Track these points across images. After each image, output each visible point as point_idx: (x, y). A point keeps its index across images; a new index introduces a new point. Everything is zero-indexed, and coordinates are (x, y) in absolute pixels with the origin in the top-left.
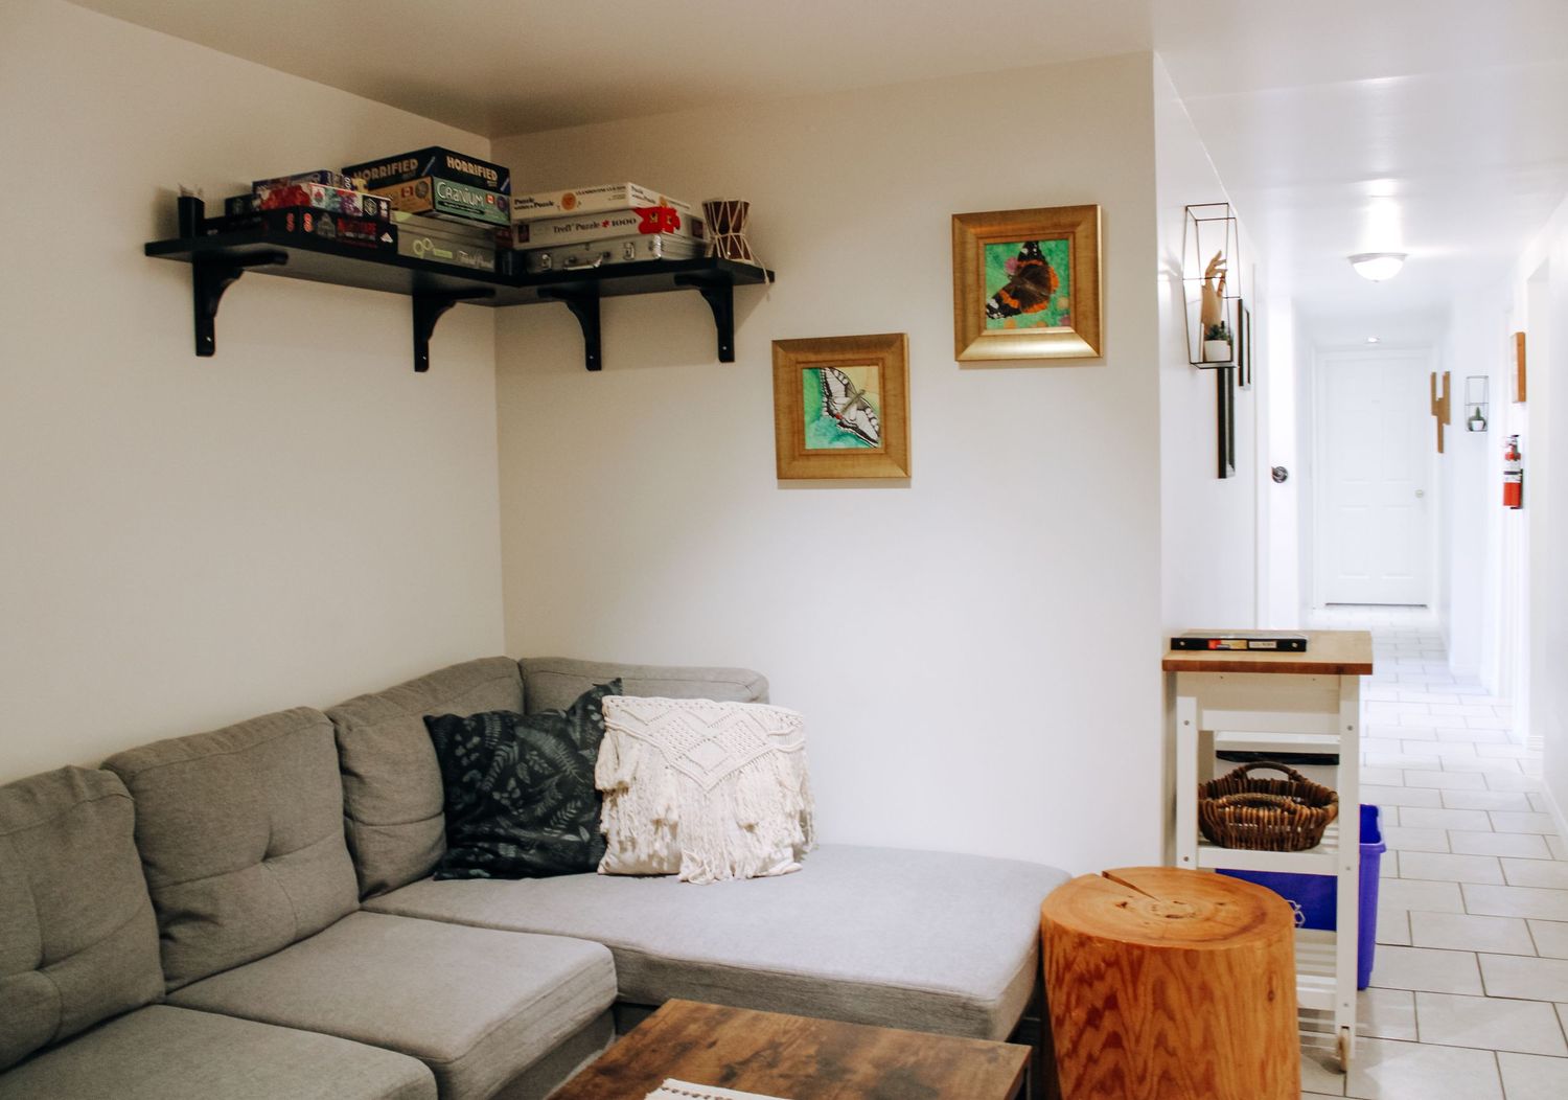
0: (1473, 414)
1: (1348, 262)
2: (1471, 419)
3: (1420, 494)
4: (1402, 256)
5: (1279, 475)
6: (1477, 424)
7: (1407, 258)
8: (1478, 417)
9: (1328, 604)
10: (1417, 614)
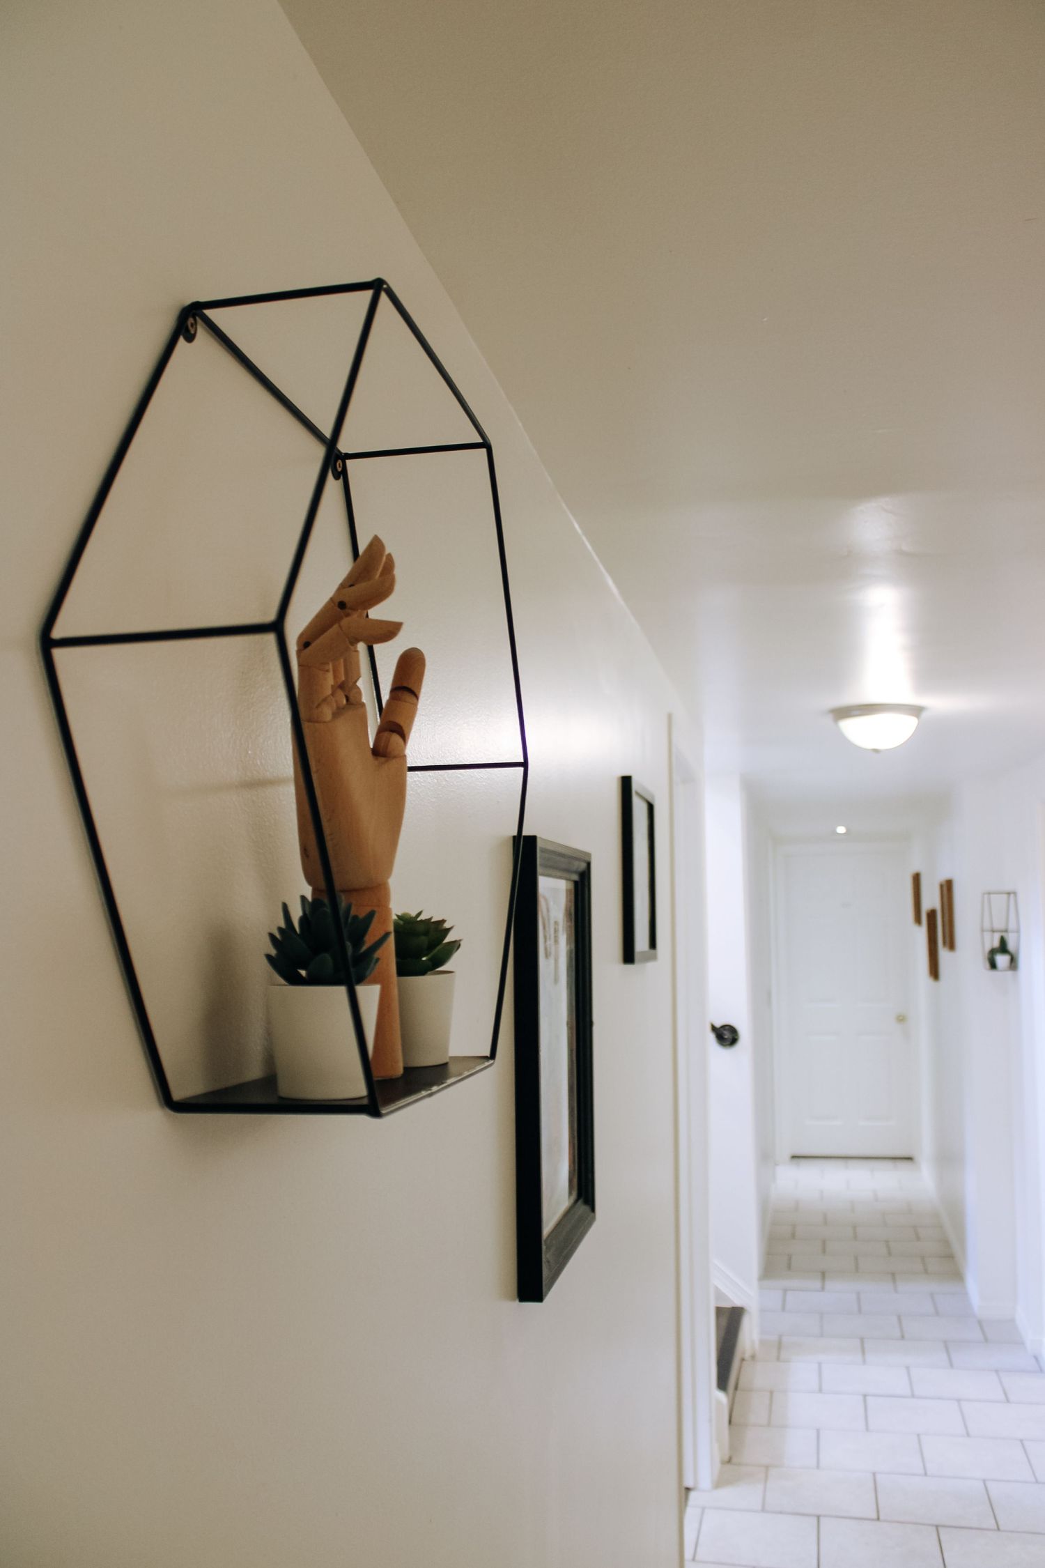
0: (996, 944)
1: (829, 720)
2: (993, 952)
3: (901, 1019)
4: (917, 711)
5: (726, 1036)
6: (1002, 960)
7: (924, 715)
8: (1003, 948)
9: (794, 1157)
10: (903, 1170)
